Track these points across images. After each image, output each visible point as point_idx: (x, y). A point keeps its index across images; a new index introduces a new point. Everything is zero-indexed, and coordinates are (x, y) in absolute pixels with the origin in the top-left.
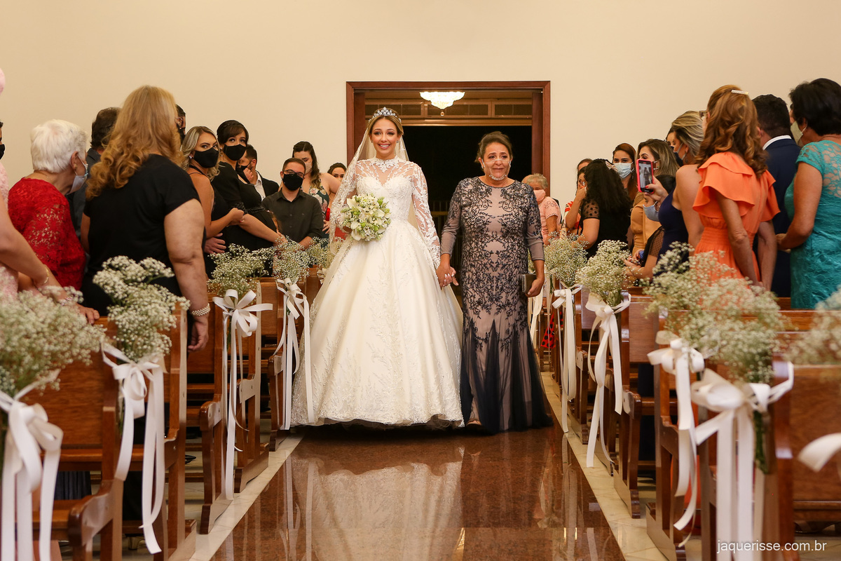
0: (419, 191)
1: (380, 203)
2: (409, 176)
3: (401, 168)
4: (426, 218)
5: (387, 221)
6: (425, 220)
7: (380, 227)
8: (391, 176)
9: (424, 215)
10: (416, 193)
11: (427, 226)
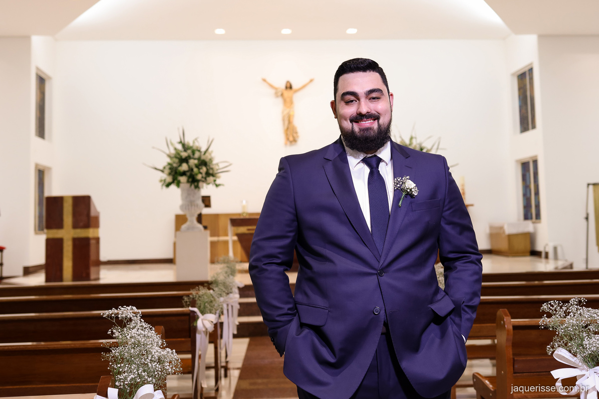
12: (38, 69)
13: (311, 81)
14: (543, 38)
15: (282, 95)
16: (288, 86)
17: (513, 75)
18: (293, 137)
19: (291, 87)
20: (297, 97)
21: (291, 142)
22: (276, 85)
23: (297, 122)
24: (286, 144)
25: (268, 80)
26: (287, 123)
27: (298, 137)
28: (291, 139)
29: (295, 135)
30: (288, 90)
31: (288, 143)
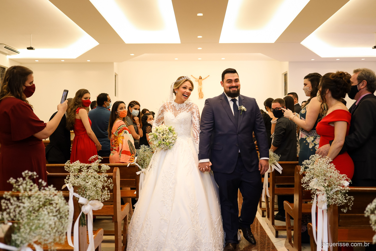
0: (195, 118)
1: (170, 130)
2: (190, 112)
3: (187, 107)
4: (198, 133)
5: (175, 139)
6: (197, 134)
7: (170, 143)
8: (180, 112)
9: (197, 131)
10: (193, 119)
11: (197, 137)
12: (115, 73)
13: (209, 76)
14: (290, 63)
15: (198, 81)
16: (200, 78)
17: (282, 74)
18: (202, 96)
19: (201, 78)
20: (203, 82)
21: (201, 98)
22: (196, 78)
23: (203, 91)
24: (199, 99)
25: (193, 76)
26: (199, 91)
27: (203, 96)
28: (201, 97)
29: (202, 95)
30: (200, 79)
31: (200, 98)
